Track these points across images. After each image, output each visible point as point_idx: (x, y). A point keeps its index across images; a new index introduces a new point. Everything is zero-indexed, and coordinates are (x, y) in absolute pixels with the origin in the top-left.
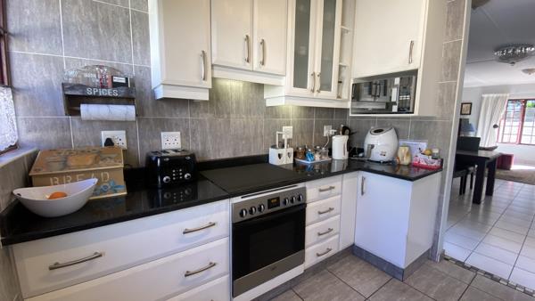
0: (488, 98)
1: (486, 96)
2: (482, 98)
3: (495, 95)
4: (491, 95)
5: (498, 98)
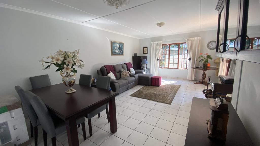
0: (153, 44)
1: (152, 43)
2: (151, 44)
3: (156, 42)
4: (155, 42)
5: (157, 44)
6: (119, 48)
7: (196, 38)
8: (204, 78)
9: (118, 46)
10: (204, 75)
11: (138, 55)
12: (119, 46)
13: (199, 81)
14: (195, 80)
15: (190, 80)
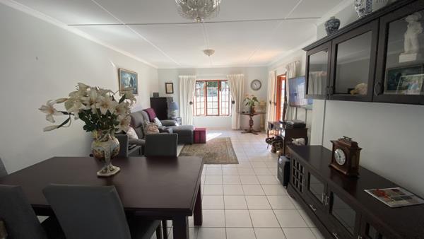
0: (183, 79)
1: (181, 77)
2: (179, 79)
3: (187, 77)
4: (185, 77)
5: (189, 79)
6: (132, 82)
7: (239, 75)
8: (251, 126)
9: (129, 78)
10: (251, 121)
11: (160, 96)
12: (131, 79)
13: (246, 130)
14: (241, 129)
15: (234, 130)
